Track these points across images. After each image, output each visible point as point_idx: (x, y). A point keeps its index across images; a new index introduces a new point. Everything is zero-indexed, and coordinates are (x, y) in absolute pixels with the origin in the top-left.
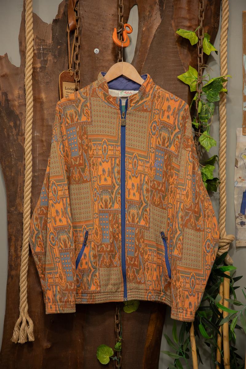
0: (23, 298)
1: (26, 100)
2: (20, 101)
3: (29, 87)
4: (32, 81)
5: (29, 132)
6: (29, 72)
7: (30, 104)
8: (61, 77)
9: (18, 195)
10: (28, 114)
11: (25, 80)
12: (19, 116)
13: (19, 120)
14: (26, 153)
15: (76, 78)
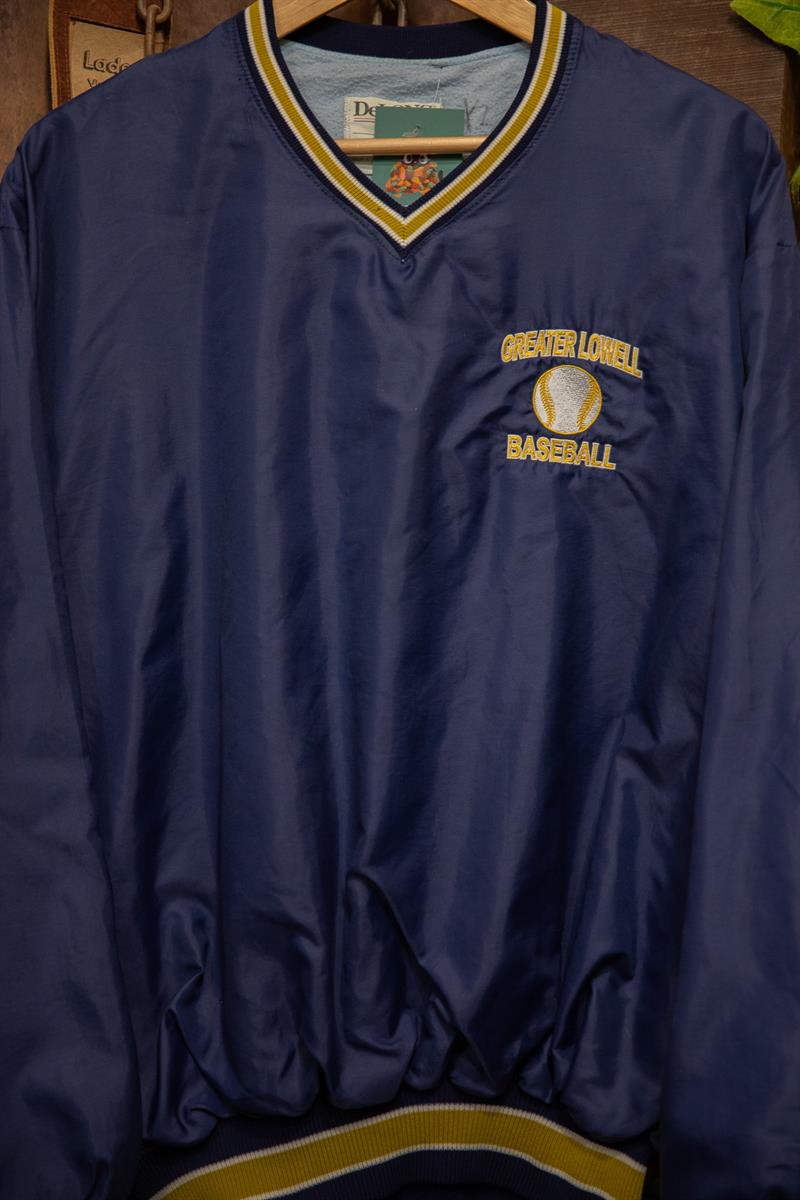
15: (147, 5)
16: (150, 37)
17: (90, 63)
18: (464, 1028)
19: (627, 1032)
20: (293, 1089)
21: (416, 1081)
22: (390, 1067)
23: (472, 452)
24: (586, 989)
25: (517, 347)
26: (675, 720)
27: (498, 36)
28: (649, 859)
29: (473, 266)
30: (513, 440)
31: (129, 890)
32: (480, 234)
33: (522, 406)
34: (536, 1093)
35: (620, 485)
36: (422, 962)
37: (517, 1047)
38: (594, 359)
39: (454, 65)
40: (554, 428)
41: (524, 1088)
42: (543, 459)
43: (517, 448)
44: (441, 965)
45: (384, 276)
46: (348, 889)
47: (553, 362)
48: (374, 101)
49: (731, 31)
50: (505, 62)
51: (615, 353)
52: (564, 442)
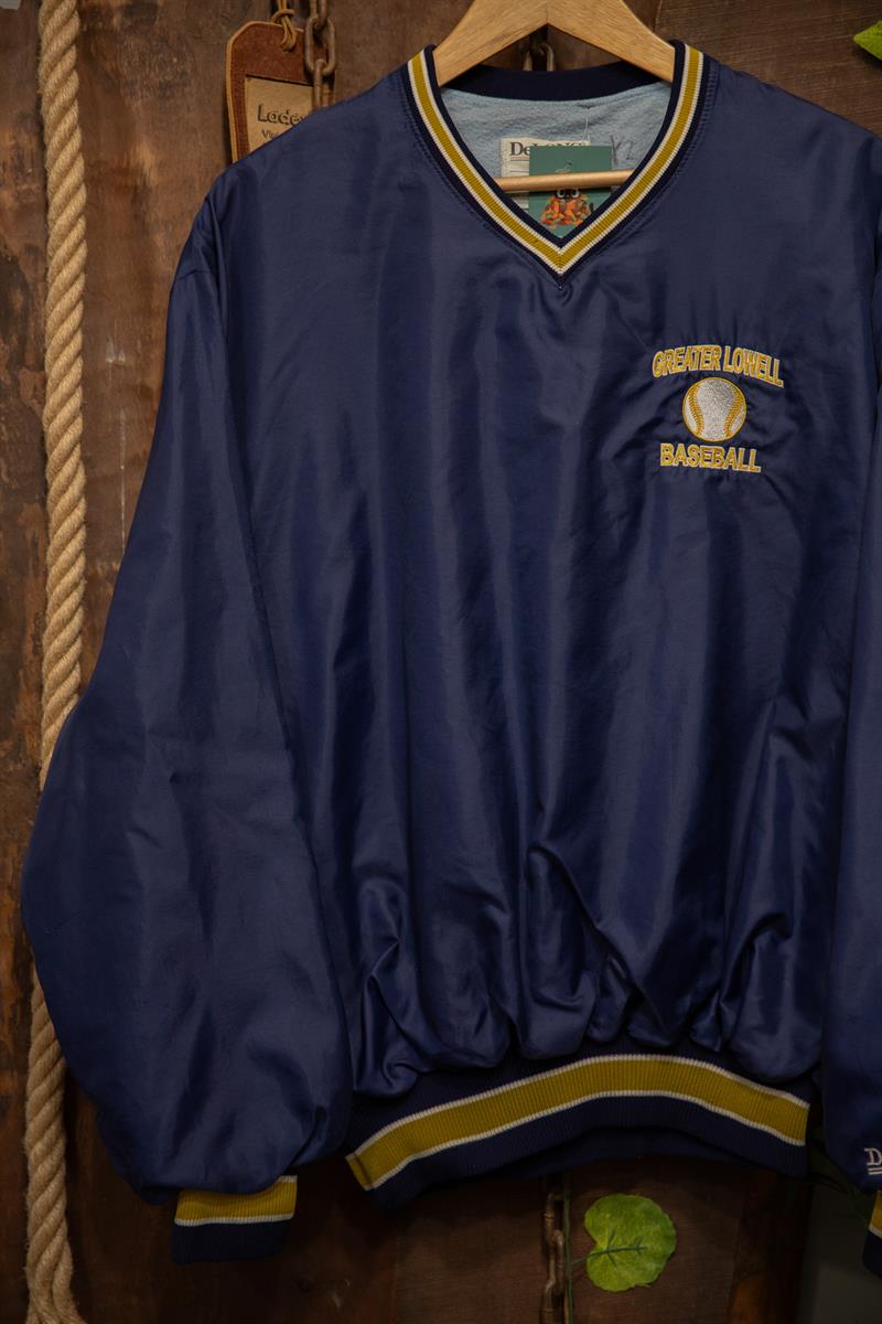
0: (43, 1217)
1: (46, 179)
2: (25, 187)
3: (65, 110)
4: (75, 77)
5: (66, 343)
6: (59, 29)
7: (69, 198)
8: (234, 51)
9: (25, 676)
10: (62, 252)
11: (42, 72)
12: (20, 262)
13: (24, 286)
14: (56, 452)
15: (315, 59)
16: (318, 89)
17: (264, 116)
18: (639, 983)
19: (788, 985)
20: (486, 1043)
21: (597, 1034)
22: (576, 1021)
23: (629, 460)
24: (749, 946)
25: (667, 363)
26: (823, 699)
27: (640, 77)
28: (802, 828)
29: (626, 290)
30: (666, 449)
31: (330, 869)
32: (631, 260)
33: (673, 416)
34: (706, 1042)
35: (767, 486)
36: (599, 927)
37: (687, 1001)
38: (738, 371)
39: (601, 105)
40: (703, 436)
41: (694, 1038)
42: (693, 465)
43: (670, 456)
44: (615, 927)
45: (543, 302)
46: (529, 861)
47: (702, 375)
48: (528, 142)
49: (854, 62)
50: (649, 99)
51: (757, 365)
52: (713, 449)
